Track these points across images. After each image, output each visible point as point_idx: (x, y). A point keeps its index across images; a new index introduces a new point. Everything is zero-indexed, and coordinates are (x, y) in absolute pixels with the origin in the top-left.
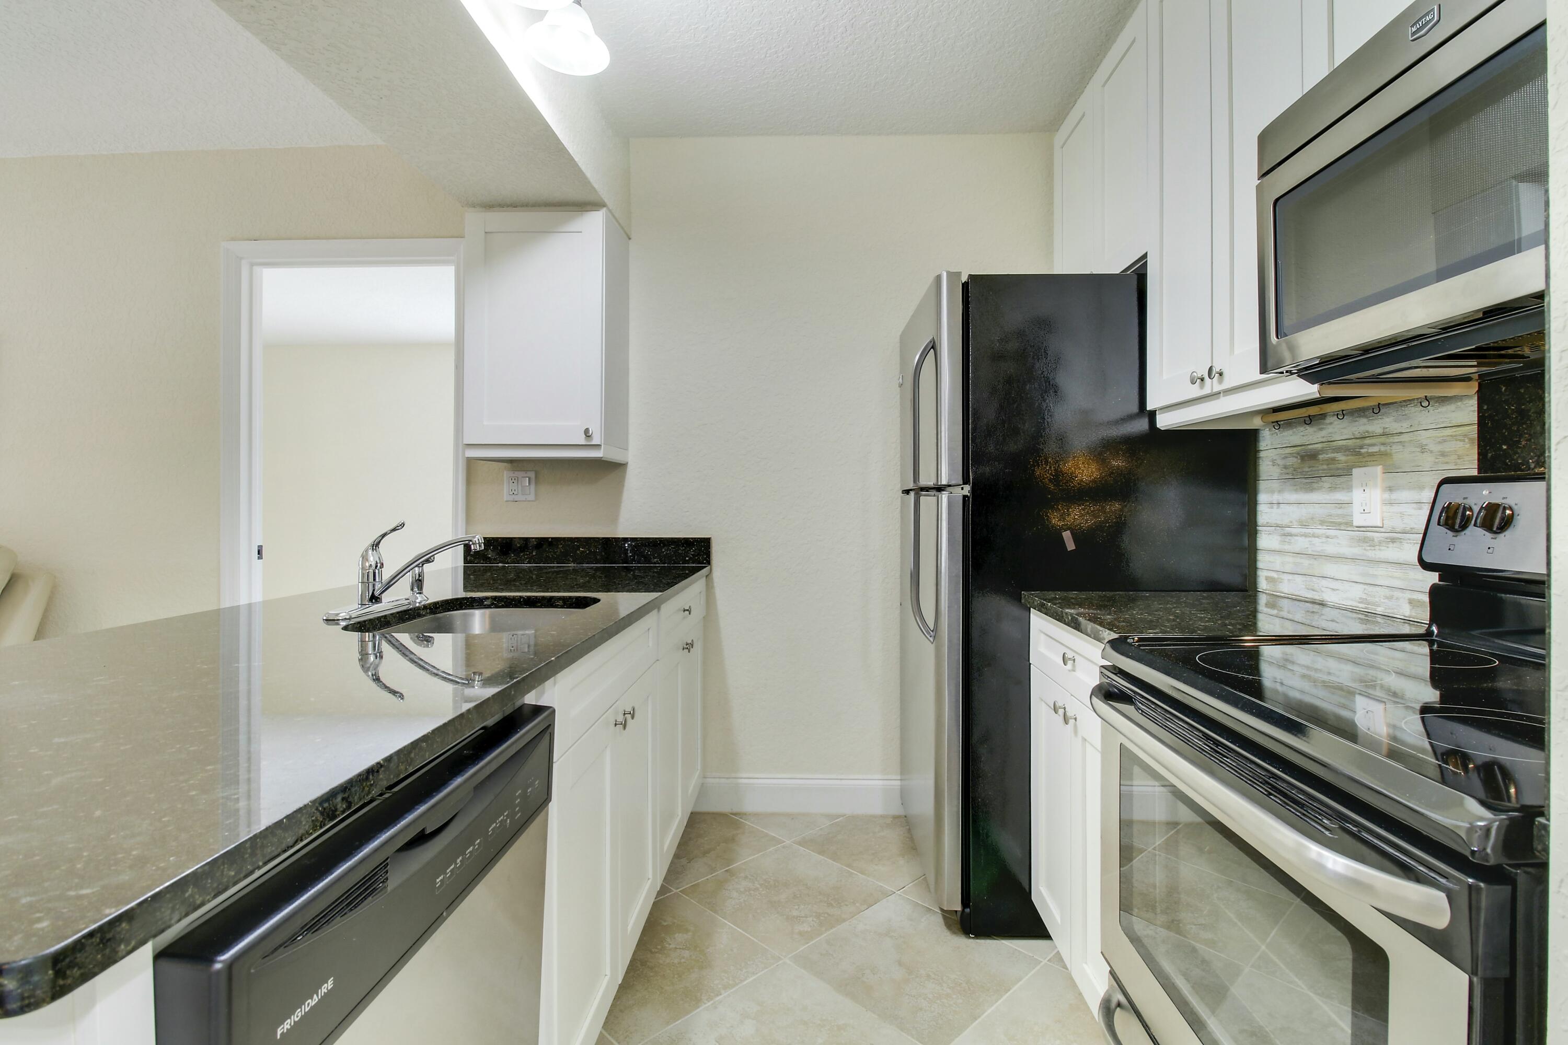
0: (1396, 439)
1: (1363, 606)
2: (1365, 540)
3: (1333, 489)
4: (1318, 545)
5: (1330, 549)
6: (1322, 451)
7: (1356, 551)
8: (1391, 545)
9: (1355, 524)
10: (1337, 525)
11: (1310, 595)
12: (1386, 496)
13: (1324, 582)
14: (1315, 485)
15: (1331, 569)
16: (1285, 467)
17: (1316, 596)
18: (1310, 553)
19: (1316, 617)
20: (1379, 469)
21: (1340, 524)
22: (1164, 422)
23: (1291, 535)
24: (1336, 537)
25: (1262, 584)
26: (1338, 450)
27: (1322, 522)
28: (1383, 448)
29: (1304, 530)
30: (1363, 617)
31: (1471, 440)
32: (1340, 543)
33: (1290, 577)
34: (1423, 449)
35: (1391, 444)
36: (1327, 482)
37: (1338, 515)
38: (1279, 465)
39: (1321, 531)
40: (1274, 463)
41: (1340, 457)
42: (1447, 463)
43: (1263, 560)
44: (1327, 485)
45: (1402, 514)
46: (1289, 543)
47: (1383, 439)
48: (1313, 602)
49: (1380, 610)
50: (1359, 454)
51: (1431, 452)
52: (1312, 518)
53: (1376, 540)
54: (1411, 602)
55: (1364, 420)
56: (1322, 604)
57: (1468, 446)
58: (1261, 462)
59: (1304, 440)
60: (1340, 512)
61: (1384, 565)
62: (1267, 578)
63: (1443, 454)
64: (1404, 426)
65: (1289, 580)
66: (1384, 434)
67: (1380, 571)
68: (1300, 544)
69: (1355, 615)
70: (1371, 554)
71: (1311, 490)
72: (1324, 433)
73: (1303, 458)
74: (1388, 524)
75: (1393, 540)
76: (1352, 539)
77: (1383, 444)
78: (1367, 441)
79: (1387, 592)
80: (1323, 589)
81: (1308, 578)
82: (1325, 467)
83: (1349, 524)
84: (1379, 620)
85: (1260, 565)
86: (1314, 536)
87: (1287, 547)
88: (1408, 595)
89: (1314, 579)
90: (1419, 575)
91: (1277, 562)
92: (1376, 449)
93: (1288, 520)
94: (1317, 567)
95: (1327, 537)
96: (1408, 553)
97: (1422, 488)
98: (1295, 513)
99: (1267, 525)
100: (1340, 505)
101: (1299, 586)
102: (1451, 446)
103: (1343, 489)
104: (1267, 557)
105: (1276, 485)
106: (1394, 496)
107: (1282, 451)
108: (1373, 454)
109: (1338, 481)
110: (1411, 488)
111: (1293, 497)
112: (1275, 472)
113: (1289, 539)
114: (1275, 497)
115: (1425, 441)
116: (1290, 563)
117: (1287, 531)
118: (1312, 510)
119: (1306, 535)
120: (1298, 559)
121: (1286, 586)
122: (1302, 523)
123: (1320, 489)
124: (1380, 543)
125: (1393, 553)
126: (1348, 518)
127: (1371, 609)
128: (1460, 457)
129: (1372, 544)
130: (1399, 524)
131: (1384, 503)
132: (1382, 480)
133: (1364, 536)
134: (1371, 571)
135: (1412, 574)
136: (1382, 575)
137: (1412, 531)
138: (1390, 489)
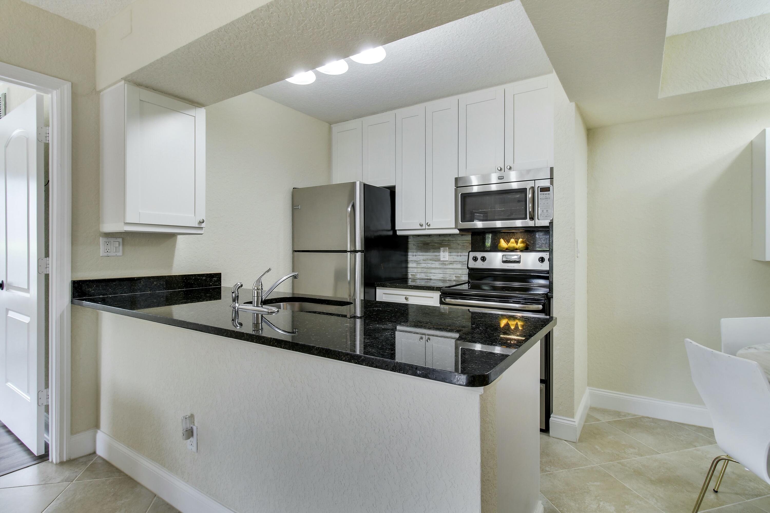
0: (452, 242)
1: (443, 279)
2: (443, 264)
3: (434, 252)
4: (429, 265)
5: (433, 266)
6: (430, 243)
7: (441, 266)
8: (450, 265)
9: (441, 260)
10: (436, 261)
11: (427, 278)
12: (449, 254)
13: (431, 274)
14: (428, 251)
15: (433, 271)
16: (418, 246)
17: (429, 278)
18: (427, 267)
19: (428, 283)
20: (447, 248)
21: (436, 260)
22: (399, 233)
23: (420, 263)
24: (435, 263)
25: (410, 276)
26: (435, 243)
27: (430, 260)
28: (448, 244)
30: (443, 281)
31: (470, 244)
32: (437, 265)
33: (420, 274)
34: (459, 244)
35: (450, 243)
36: (432, 250)
37: (435, 258)
38: (415, 245)
39: (431, 262)
40: (414, 245)
41: (436, 245)
42: (464, 247)
43: (410, 270)
44: (432, 251)
45: (453, 258)
46: (419, 265)
47: (448, 242)
48: (428, 279)
49: (447, 279)
50: (442, 244)
51: (461, 245)
52: (427, 259)
53: (446, 264)
54: (455, 276)
55: (443, 237)
56: (431, 279)
57: (469, 244)
58: (409, 244)
59: (425, 240)
60: (436, 257)
61: (448, 269)
62: (411, 275)
63: (463, 246)
64: (454, 239)
65: (419, 275)
66: (448, 240)
67: (448, 270)
68: (423, 265)
69: (440, 281)
70: (445, 267)
71: (427, 252)
72: (431, 239)
73: (424, 244)
74: (450, 260)
75: (451, 264)
76: (440, 263)
77: (448, 243)
78: (444, 242)
79: (449, 275)
80: (431, 276)
81: (426, 274)
82: (431, 247)
83: (440, 260)
84: (447, 281)
85: (409, 271)
86: (428, 263)
87: (418, 266)
88: (455, 275)
89: (428, 274)
90: (458, 271)
91: (415, 270)
92: (446, 243)
93: (418, 260)
94: (429, 271)
95: (432, 263)
96: (455, 266)
97: (458, 252)
98: (421, 258)
99: (412, 261)
100: (436, 256)
101: (423, 276)
102: (465, 244)
103: (437, 252)
104: (411, 269)
105: (415, 251)
106: (451, 254)
107: (417, 242)
108: (445, 245)
109: (436, 250)
110: (456, 252)
111: (421, 254)
112: (415, 247)
113: (419, 264)
114: (415, 254)
115: (459, 243)
116: (420, 270)
117: (417, 262)
118: (427, 257)
119: (425, 263)
120: (423, 269)
121: (418, 276)
122: (424, 260)
123: (430, 252)
124: (448, 264)
125: (451, 266)
126: (439, 259)
127: (445, 279)
128: (467, 247)
129: (445, 264)
130: (453, 260)
131: (449, 255)
132: (448, 250)
133: (444, 263)
134: (445, 271)
135: (456, 271)
136: (448, 271)
137: (456, 261)
138: (450, 253)
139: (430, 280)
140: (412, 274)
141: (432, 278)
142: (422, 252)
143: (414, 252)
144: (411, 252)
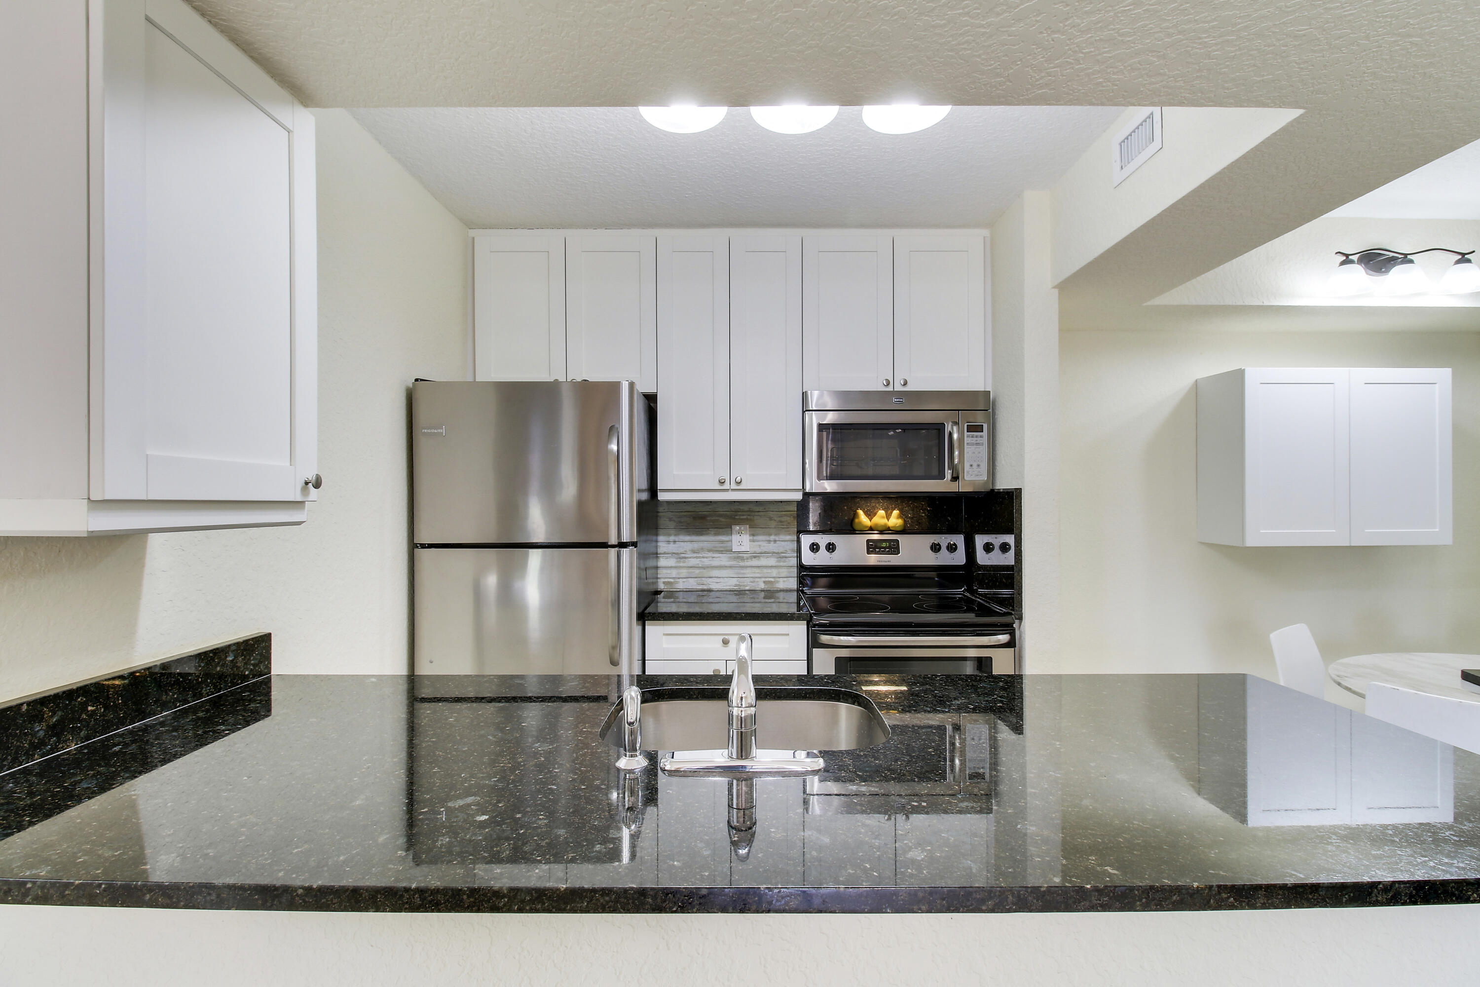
0: (756, 514)
2: (738, 558)
3: (716, 534)
4: (707, 562)
5: (716, 563)
6: (709, 517)
7: (733, 563)
8: (754, 559)
9: (733, 551)
10: (721, 552)
11: (700, 587)
12: (751, 538)
13: (710, 580)
14: (704, 532)
15: (715, 573)
16: (680, 522)
17: (705, 587)
18: (700, 566)
19: (705, 597)
20: (748, 526)
21: (722, 551)
22: (662, 497)
23: (685, 558)
24: (719, 557)
25: (661, 586)
26: (721, 516)
27: (710, 551)
28: (749, 517)
29: (695, 555)
31: (794, 517)
32: (723, 559)
33: (685, 580)
34: (771, 519)
35: (754, 516)
36: (713, 531)
37: (721, 547)
38: (673, 520)
39: (710, 554)
40: (670, 520)
41: (723, 520)
42: (783, 525)
43: (662, 573)
44: (713, 533)
45: (760, 546)
46: (684, 562)
47: (749, 513)
48: (703, 591)
49: (747, 588)
50: (735, 519)
51: (775, 520)
52: (702, 549)
53: (745, 557)
54: (764, 582)
55: (739, 504)
56: (710, 591)
57: (792, 519)
58: (659, 519)
59: (696, 510)
60: (722, 545)
61: (749, 568)
62: (664, 583)
63: (781, 522)
64: (761, 509)
65: (683, 582)
66: (750, 511)
67: (748, 570)
68: (693, 562)
70: (742, 564)
71: (701, 534)
72: (712, 509)
73: (694, 518)
74: (753, 550)
75: (755, 557)
76: (730, 558)
77: (749, 515)
78: (740, 513)
79: (752, 580)
80: (709, 583)
81: (699, 579)
82: (711, 523)
83: (731, 551)
84: (747, 592)
85: (658, 576)
86: (703, 557)
87: (681, 564)
89: (703, 579)
90: (769, 571)
91: (674, 573)
92: (745, 517)
93: (682, 550)
94: (706, 573)
95: (713, 558)
96: (763, 562)
97: (770, 535)
98: (688, 546)
99: (665, 553)
100: (722, 542)
101: (692, 584)
102: (784, 519)
103: (724, 534)
104: (665, 571)
105: (672, 531)
106: (755, 538)
107: (677, 513)
108: (742, 519)
109: (721, 530)
110: (764, 534)
111: (688, 538)
112: (672, 524)
113: (682, 560)
114: (672, 538)
115: (772, 516)
116: (684, 572)
117: (678, 556)
118: (701, 545)
119: (697, 557)
120: (691, 570)
121: (681, 585)
122: (694, 552)
123: (707, 534)
124: (747, 559)
125: (755, 562)
126: (728, 548)
127: (742, 588)
128: (789, 523)
129: (742, 559)
130: (758, 550)
131: (750, 541)
132: (749, 531)
133: (739, 556)
134: (742, 571)
135: (765, 571)
136: (748, 572)
137: (765, 553)
138: (753, 535)
139: (708, 591)
140: (666, 580)
141: (714, 586)
142: (689, 535)
143: (670, 535)
144: (664, 535)
